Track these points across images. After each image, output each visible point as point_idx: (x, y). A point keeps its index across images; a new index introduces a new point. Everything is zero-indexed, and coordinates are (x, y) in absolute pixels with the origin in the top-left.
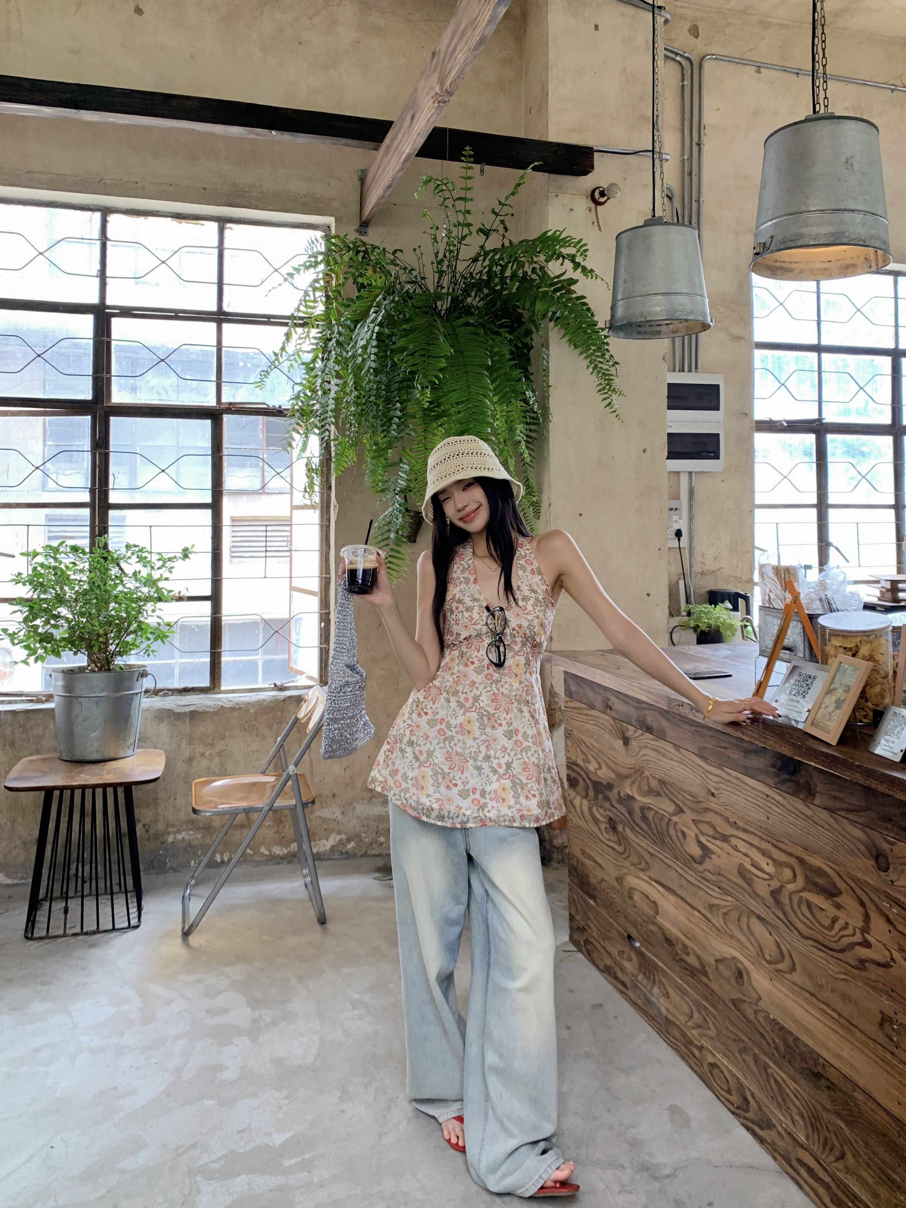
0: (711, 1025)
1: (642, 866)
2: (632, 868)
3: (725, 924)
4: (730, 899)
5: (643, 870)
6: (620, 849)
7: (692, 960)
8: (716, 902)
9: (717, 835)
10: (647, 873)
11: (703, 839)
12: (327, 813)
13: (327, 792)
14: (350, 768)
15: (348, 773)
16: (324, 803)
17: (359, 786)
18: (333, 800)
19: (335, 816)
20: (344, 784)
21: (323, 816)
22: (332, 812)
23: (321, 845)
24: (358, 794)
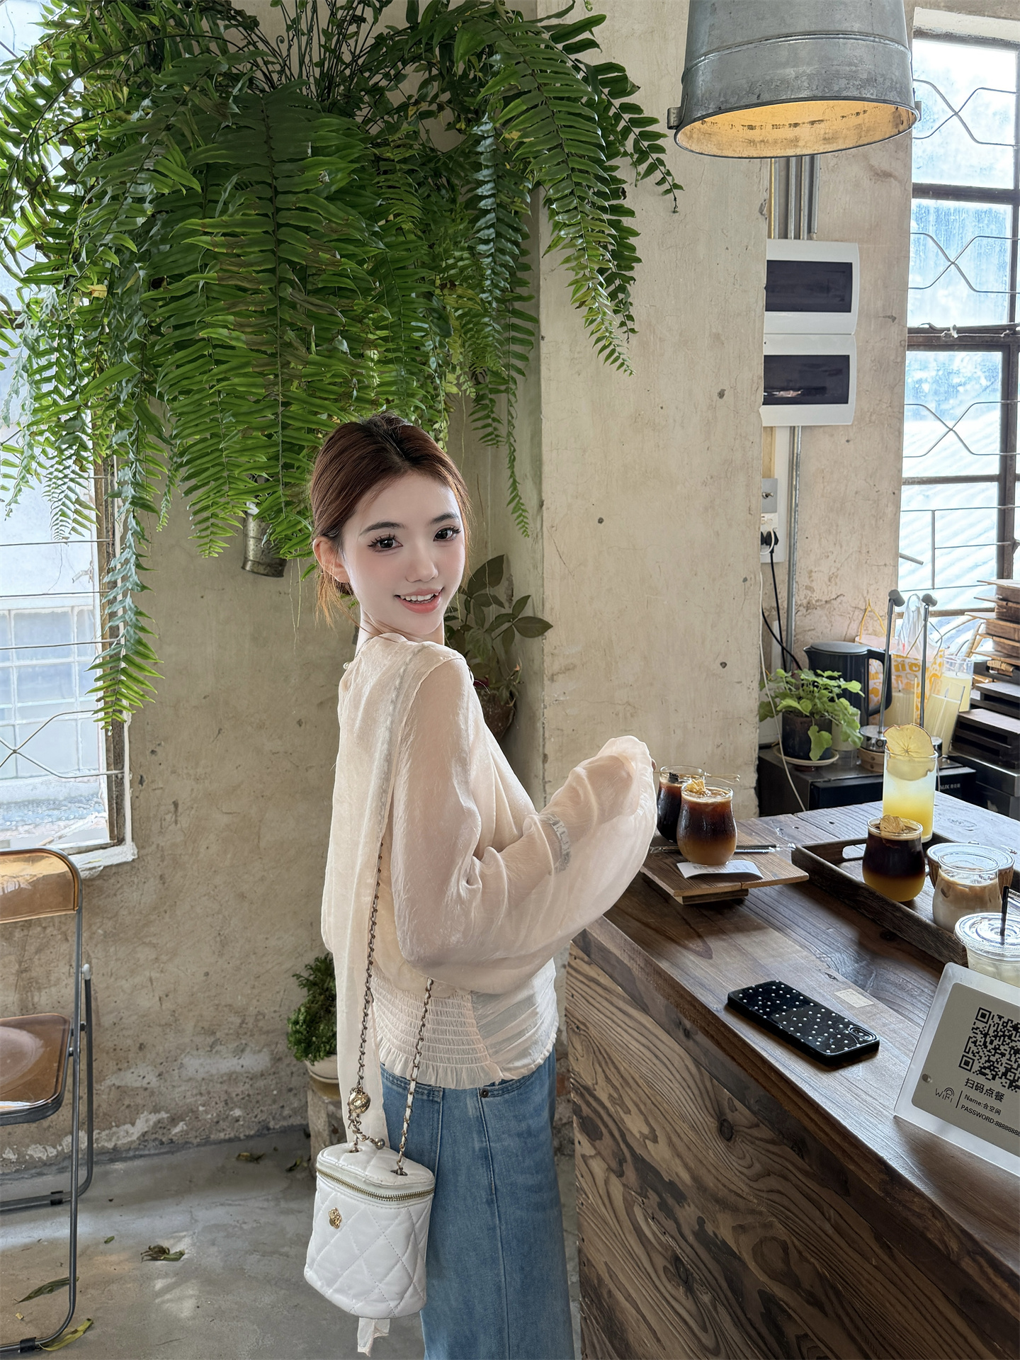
12: (130, 1079)
13: (129, 1042)
14: (171, 996)
15: (168, 1005)
16: (122, 1061)
17: (189, 1027)
18: (141, 1054)
19: (146, 1081)
20: (160, 1026)
21: (123, 1084)
22: (139, 1076)
23: (122, 1134)
24: (187, 1040)
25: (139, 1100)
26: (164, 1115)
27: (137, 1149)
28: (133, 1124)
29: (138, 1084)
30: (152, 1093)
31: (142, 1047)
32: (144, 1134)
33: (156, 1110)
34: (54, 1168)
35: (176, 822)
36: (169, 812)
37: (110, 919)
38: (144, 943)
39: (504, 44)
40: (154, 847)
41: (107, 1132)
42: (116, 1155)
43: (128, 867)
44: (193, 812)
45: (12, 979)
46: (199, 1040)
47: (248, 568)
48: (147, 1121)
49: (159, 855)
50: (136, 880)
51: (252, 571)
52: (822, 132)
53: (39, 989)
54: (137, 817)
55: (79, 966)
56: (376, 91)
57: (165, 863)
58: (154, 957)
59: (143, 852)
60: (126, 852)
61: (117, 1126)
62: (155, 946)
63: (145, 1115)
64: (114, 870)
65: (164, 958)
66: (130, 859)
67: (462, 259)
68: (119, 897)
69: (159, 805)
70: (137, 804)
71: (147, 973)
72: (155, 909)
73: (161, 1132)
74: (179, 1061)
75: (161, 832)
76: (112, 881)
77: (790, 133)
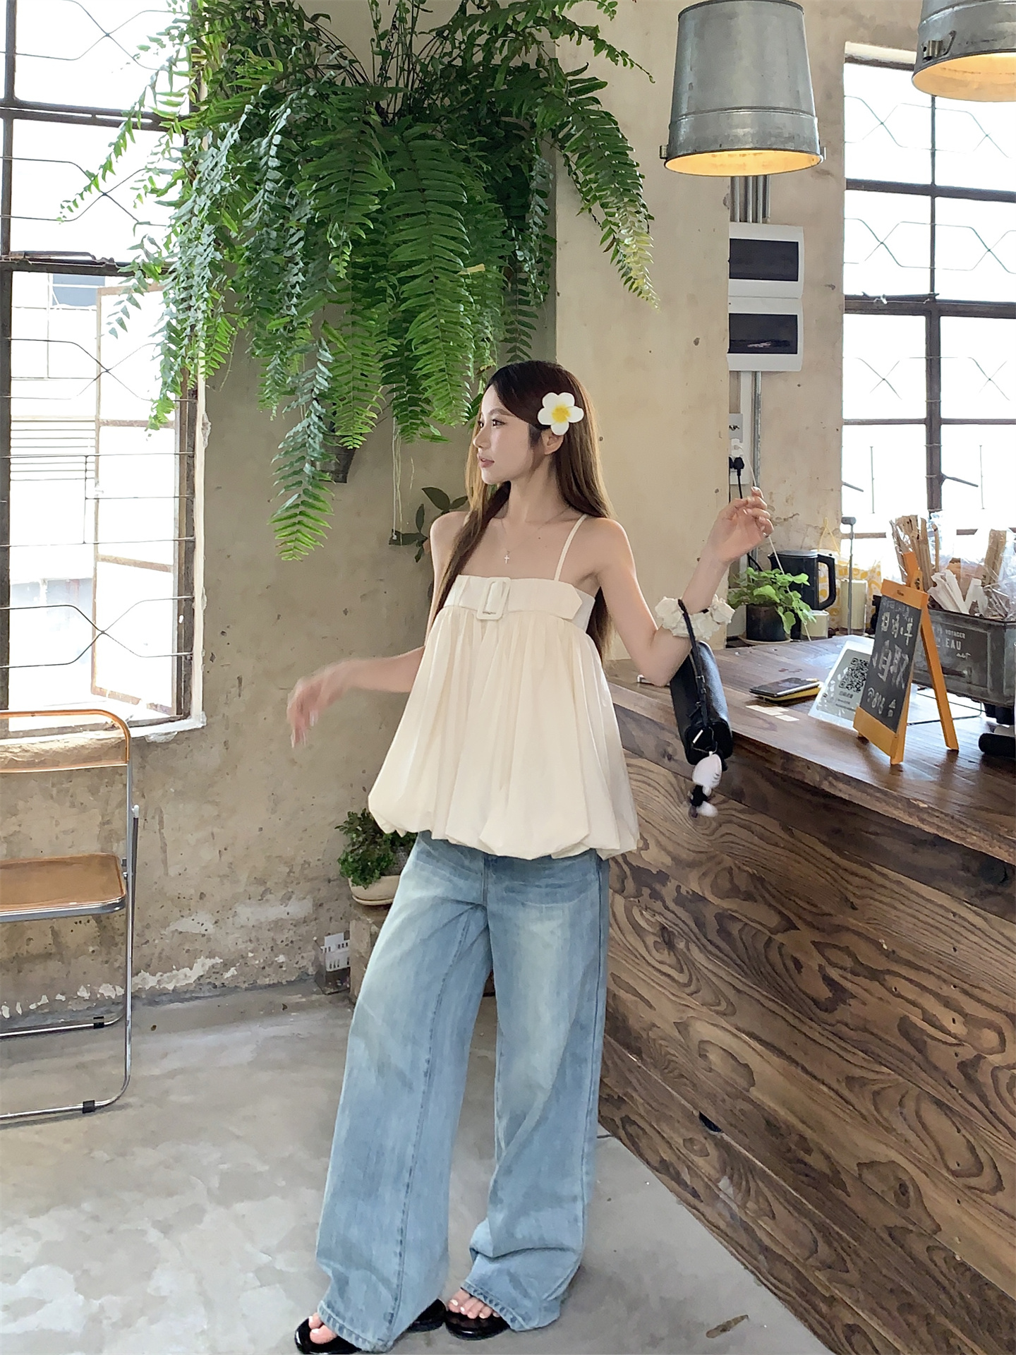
0: (850, 1265)
1: (722, 1008)
2: (704, 1009)
3: (877, 1109)
4: (885, 1070)
5: (723, 1014)
6: (683, 978)
7: (815, 1160)
8: (858, 1073)
9: (859, 969)
10: (732, 1019)
11: (834, 974)
12: (190, 925)
13: (191, 891)
14: (228, 850)
15: (226, 858)
16: (184, 909)
17: (244, 877)
18: (201, 903)
19: (204, 928)
20: (218, 876)
21: (185, 930)
22: (198, 923)
23: (181, 976)
24: (241, 890)
25: (197, 946)
27: (193, 991)
28: (191, 968)
29: (197, 932)
30: (209, 940)
31: (202, 896)
33: (211, 956)
35: (240, 695)
36: (233, 686)
37: (180, 779)
38: (209, 801)
40: (220, 716)
42: (174, 996)
43: (197, 732)
44: (254, 686)
49: (224, 724)
50: (204, 745)
54: (207, 690)
57: (229, 731)
58: (216, 813)
59: (210, 720)
60: (196, 720)
61: (177, 969)
64: (186, 735)
65: (224, 815)
66: (200, 726)
68: (189, 759)
69: (226, 679)
70: (207, 678)
71: (210, 828)
72: (219, 771)
74: (233, 910)
75: (226, 703)
76: (184, 745)
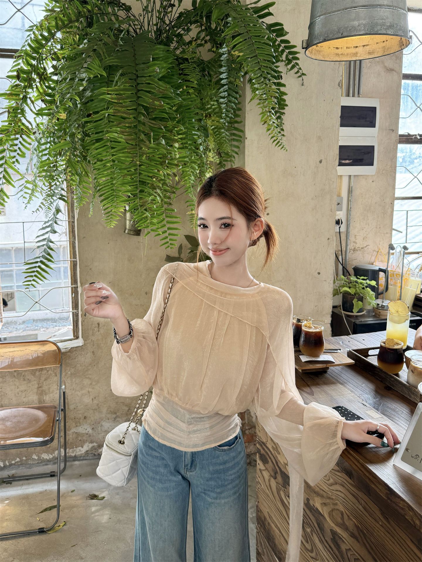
12: (81, 430)
13: (80, 415)
14: (97, 398)
15: (95, 402)
16: (78, 423)
17: (104, 410)
18: (85, 420)
19: (87, 431)
20: (92, 409)
21: (78, 431)
22: (85, 429)
23: (78, 451)
24: (104, 416)
25: (84, 438)
26: (95, 444)
27: (84, 457)
28: (82, 447)
29: (84, 432)
30: (90, 436)
31: (85, 418)
32: (87, 451)
33: (92, 442)
34: (52, 463)
35: (99, 331)
36: (96, 327)
37: (73, 368)
38: (86, 377)
39: (233, 13)
40: (90, 340)
41: (72, 450)
42: (75, 458)
43: (80, 348)
44: (105, 327)
45: (35, 390)
46: (109, 416)
47: (126, 232)
48: (88, 446)
49: (92, 343)
50: (83, 353)
51: (128, 233)
52: (368, 50)
53: (46, 394)
54: (84, 329)
55: (61, 386)
56: (179, 35)
57: (95, 347)
58: (90, 383)
59: (86, 342)
60: (80, 342)
61: (76, 448)
62: (90, 379)
63: (87, 444)
64: (75, 349)
65: (94, 383)
66: (81, 345)
67: (214, 105)
68: (76, 360)
69: (92, 324)
70: (84, 324)
71: (87, 389)
72: (90, 364)
73: (94, 450)
74: (101, 424)
75: (93, 335)
76: (74, 353)
77: (354, 51)
